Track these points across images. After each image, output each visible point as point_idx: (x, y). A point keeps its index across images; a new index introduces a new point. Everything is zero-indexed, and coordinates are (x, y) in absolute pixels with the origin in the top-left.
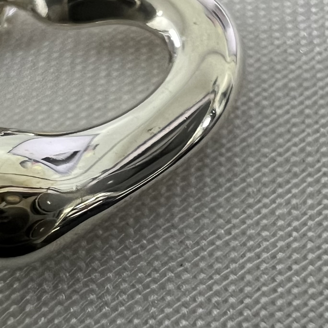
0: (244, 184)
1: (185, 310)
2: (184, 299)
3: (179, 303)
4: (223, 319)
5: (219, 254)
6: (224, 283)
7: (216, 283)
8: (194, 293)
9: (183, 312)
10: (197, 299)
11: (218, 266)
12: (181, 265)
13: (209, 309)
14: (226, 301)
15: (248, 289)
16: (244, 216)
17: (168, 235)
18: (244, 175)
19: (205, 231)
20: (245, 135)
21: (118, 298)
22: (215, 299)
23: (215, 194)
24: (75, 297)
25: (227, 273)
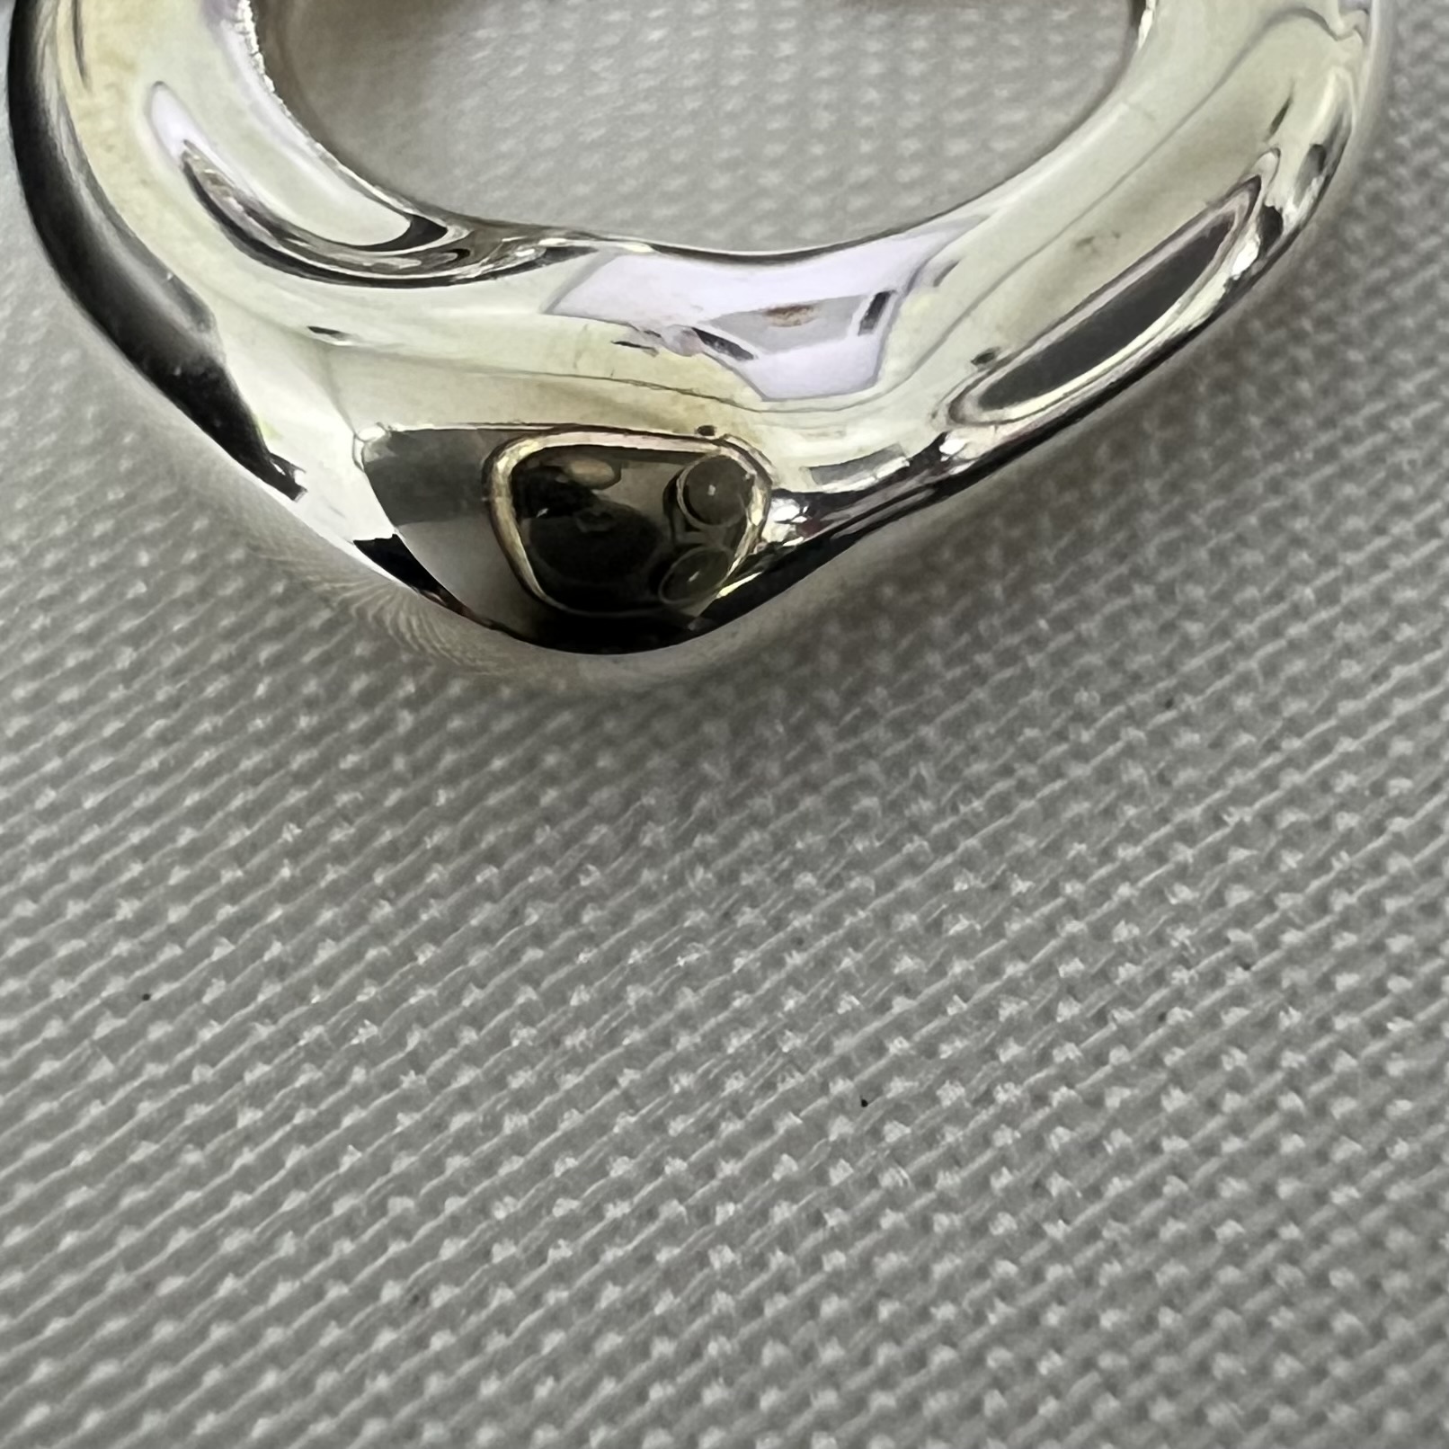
0: (1380, 438)
1: (1185, 854)
2: (1180, 817)
3: (1166, 830)
4: (1315, 885)
5: (1297, 666)
6: (1318, 766)
7: (1291, 762)
8: (1218, 795)
9: (1180, 858)
10: (1225, 817)
11: (1294, 706)
12: (1169, 705)
13: (1268, 849)
14: (1325, 824)
15: (1399, 785)
16: (1380, 542)
17: (1121, 602)
18: (1379, 406)
19: (1251, 592)
20: (1381, 273)
21: (955, 809)
22: (1289, 817)
23: (1278, 468)
24: (808, 803)
25: (1329, 730)
